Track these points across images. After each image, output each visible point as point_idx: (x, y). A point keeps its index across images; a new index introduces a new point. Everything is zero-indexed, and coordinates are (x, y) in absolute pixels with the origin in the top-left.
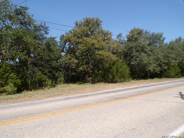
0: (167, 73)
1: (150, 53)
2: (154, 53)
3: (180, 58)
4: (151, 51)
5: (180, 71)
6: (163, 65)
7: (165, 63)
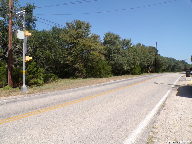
0: (133, 71)
1: (123, 55)
2: (126, 55)
3: (141, 60)
4: (124, 53)
5: (141, 69)
6: (131, 64)
7: (132, 63)
